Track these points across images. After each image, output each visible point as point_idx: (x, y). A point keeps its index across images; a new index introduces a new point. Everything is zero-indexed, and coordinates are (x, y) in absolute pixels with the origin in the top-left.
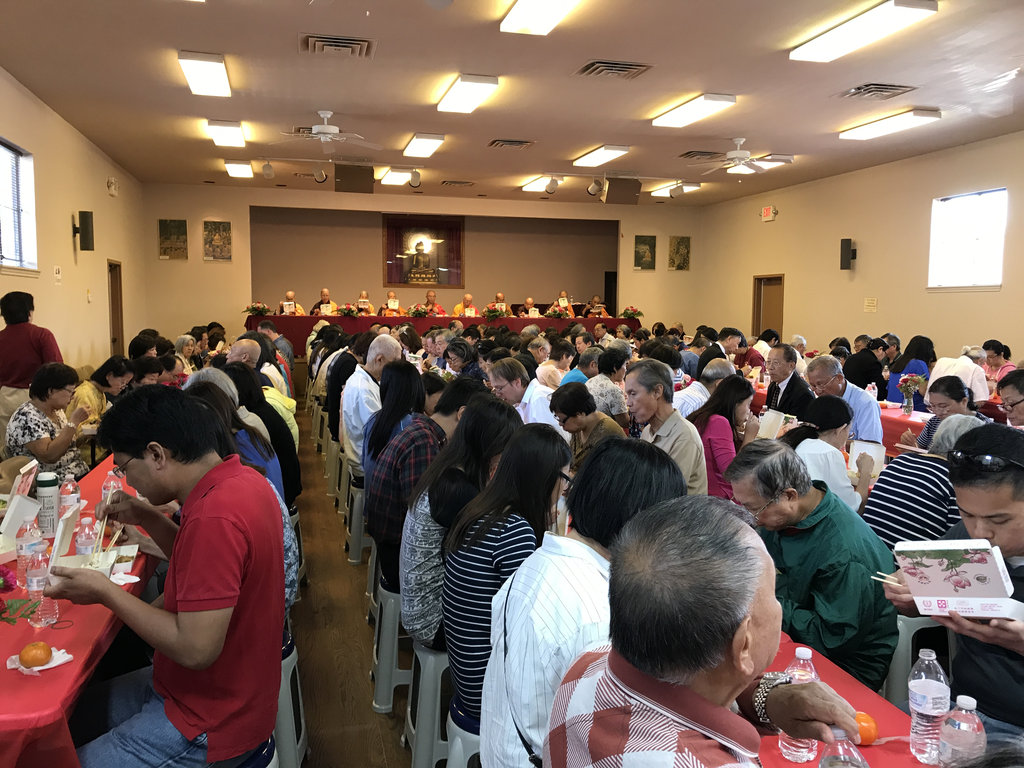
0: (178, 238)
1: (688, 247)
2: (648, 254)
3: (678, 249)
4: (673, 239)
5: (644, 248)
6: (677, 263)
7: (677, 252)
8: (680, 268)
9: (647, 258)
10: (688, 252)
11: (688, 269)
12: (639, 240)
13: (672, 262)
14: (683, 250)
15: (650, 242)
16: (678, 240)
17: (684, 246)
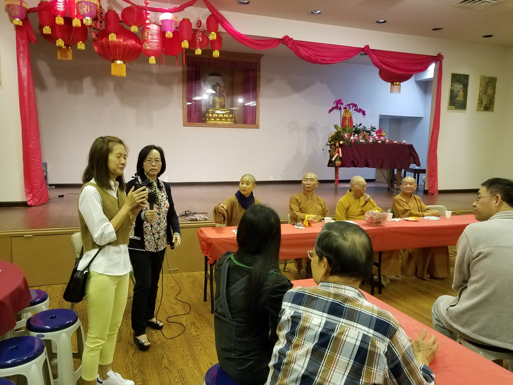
1: (494, 88)
2: (461, 93)
3: (486, 90)
4: (483, 78)
5: (459, 87)
6: (484, 104)
7: (486, 93)
8: (486, 108)
9: (460, 98)
10: (494, 94)
11: (493, 111)
12: (456, 78)
13: (480, 101)
14: (490, 91)
16: (487, 81)
17: (491, 86)
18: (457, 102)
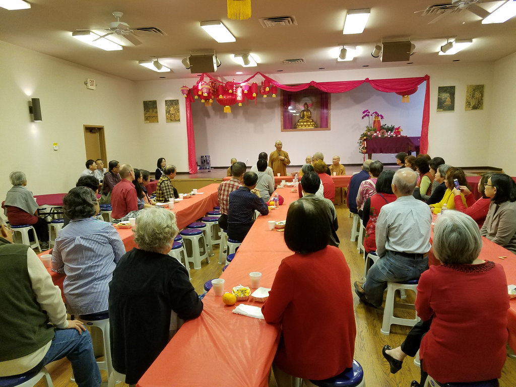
0: (153, 111)
1: (482, 92)
2: (448, 99)
3: (474, 94)
4: (469, 87)
5: (446, 96)
6: (472, 105)
7: (473, 97)
8: (475, 108)
9: (448, 102)
10: (482, 96)
11: (482, 109)
12: (442, 90)
13: (468, 104)
14: (478, 95)
15: (451, 90)
16: (474, 88)
17: (479, 91)
18: (446, 106)
